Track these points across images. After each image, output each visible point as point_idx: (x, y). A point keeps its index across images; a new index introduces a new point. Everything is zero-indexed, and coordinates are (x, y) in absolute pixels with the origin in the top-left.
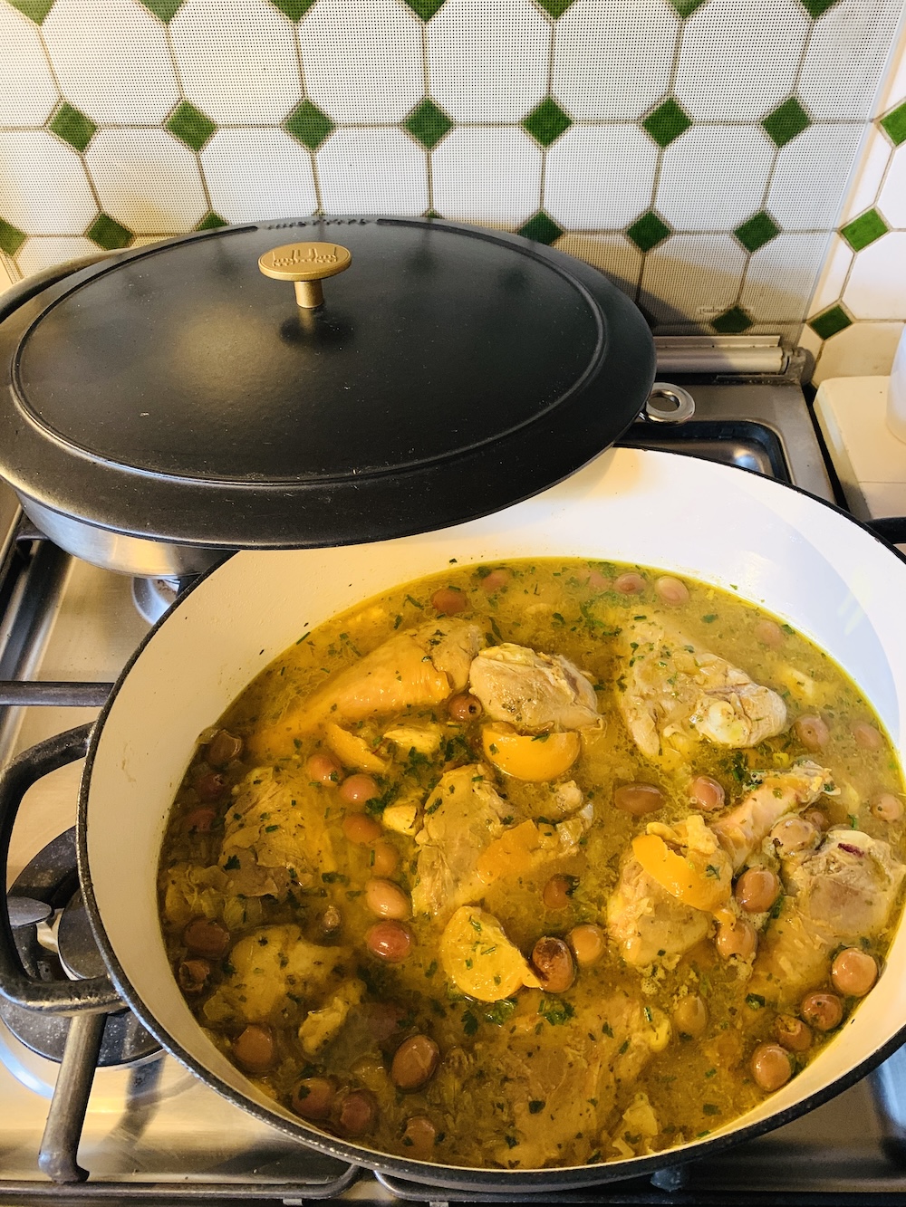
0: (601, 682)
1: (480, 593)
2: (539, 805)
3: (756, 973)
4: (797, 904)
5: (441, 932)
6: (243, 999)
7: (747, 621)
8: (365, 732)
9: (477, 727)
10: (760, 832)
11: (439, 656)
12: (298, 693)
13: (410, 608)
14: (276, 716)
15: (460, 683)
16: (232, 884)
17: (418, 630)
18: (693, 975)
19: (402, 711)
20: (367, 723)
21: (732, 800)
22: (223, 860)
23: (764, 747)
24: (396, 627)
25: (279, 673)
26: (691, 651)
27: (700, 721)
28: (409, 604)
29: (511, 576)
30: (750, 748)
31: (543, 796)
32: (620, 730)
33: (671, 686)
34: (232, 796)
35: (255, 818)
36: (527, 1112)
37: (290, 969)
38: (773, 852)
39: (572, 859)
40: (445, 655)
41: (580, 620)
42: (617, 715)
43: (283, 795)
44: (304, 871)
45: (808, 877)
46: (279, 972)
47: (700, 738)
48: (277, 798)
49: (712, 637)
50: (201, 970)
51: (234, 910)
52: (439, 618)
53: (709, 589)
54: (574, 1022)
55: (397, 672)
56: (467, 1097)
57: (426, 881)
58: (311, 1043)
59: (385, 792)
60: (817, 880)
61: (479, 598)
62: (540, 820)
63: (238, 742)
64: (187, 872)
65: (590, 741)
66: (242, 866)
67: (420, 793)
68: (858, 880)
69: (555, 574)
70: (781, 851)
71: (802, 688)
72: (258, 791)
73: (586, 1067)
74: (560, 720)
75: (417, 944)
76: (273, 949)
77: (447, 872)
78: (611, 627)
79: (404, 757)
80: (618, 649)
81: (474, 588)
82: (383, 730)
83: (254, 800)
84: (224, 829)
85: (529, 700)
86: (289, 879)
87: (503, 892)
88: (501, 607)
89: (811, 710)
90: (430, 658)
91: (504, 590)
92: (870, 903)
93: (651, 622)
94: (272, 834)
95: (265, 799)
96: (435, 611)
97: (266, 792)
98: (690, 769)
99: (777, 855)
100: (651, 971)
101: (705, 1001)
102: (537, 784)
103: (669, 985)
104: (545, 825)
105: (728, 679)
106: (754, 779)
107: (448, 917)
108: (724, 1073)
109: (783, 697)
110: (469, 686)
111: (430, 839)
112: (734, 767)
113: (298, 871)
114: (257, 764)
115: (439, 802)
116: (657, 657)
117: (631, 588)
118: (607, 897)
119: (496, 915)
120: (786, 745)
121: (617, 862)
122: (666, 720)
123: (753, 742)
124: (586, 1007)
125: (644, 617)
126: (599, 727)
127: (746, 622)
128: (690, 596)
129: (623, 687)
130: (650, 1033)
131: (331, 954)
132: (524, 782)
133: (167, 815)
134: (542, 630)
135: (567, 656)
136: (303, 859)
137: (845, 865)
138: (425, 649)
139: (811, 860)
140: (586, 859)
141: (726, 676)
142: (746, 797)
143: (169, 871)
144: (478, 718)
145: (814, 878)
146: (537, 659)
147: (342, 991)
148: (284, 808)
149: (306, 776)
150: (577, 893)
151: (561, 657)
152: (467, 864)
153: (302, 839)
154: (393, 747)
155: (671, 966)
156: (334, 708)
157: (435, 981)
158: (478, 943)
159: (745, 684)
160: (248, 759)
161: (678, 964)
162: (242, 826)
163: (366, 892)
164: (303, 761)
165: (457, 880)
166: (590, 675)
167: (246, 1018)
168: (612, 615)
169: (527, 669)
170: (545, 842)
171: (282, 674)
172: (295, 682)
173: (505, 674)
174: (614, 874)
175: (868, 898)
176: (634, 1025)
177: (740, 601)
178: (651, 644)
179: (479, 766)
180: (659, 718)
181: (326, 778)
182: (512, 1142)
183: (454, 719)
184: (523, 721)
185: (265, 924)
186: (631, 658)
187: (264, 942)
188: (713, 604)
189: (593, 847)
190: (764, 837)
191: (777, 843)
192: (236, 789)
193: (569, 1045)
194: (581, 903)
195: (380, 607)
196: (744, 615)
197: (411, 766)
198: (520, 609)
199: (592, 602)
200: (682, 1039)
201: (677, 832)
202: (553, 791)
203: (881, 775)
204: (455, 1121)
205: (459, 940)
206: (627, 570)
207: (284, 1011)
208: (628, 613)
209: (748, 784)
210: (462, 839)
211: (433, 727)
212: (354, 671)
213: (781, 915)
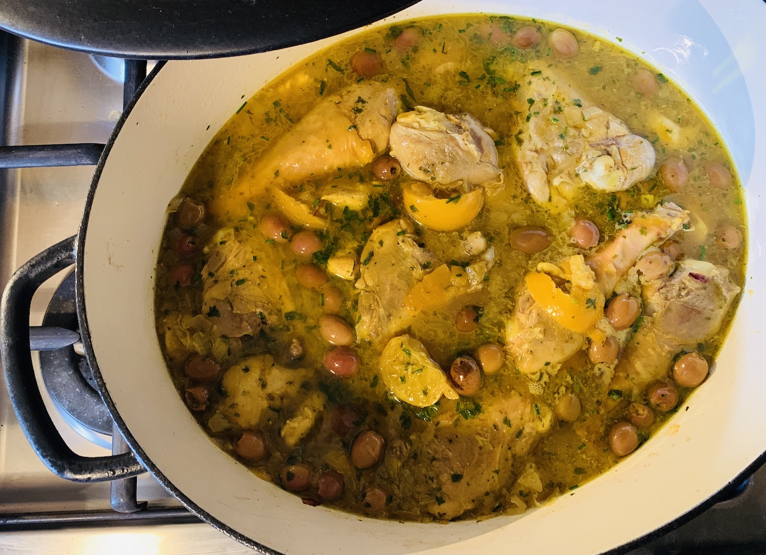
0: (501, 137)
1: (394, 54)
2: (450, 250)
3: (616, 374)
4: (653, 323)
5: (380, 354)
6: (237, 415)
7: (627, 71)
8: (305, 196)
9: (398, 185)
10: (628, 263)
11: (363, 124)
12: (244, 161)
13: (332, 72)
14: (230, 182)
15: (382, 147)
16: (215, 327)
17: (342, 96)
18: (569, 378)
19: (334, 173)
20: (306, 187)
21: (605, 238)
22: (206, 309)
23: (635, 190)
24: (321, 93)
25: (226, 142)
26: (580, 106)
27: (585, 171)
28: (331, 69)
29: (421, 36)
30: (623, 192)
31: (453, 243)
32: (517, 181)
33: (561, 141)
34: (204, 255)
35: (226, 274)
36: (450, 481)
37: (270, 389)
38: (636, 280)
39: (477, 293)
40: (368, 124)
41: (483, 77)
42: (514, 168)
43: (245, 253)
44: (270, 314)
45: (663, 302)
46: (262, 393)
47: (583, 184)
48: (241, 256)
49: (597, 88)
50: (202, 394)
51: (220, 348)
52: (359, 81)
53: (596, 40)
54: (481, 416)
55: (328, 141)
56: (407, 472)
57: (366, 318)
58: (291, 441)
59: (327, 245)
60: (670, 304)
61: (392, 58)
62: (451, 263)
63: (201, 208)
64: (179, 319)
65: (492, 193)
66: (221, 315)
67: (356, 244)
68: (701, 302)
69: (460, 31)
70: (642, 279)
71: (670, 135)
72: (225, 250)
73: (492, 449)
74: (468, 178)
75: (362, 364)
76: (255, 374)
77: (381, 310)
78: (510, 83)
79: (339, 215)
80: (516, 104)
81: (388, 49)
82: (320, 193)
83: (223, 260)
84: (202, 283)
85: (442, 163)
86: (259, 321)
87: (425, 321)
88: (413, 68)
89: (675, 155)
90: (355, 127)
91: (415, 50)
92: (709, 319)
93: (545, 76)
94: (241, 286)
95: (231, 258)
96: (355, 75)
97: (231, 251)
98: (573, 213)
99: (639, 282)
100: (539, 377)
101: (578, 396)
102: (448, 233)
103: (551, 386)
104: (456, 267)
105: (609, 130)
106: (625, 219)
107: (384, 343)
108: (590, 445)
109: (653, 143)
110: (389, 149)
111: (367, 286)
112: (608, 209)
113: (266, 313)
114: (220, 226)
115: (372, 254)
116: (551, 112)
117: (529, 44)
118: (505, 321)
119: (421, 339)
120: (653, 188)
121: (513, 293)
122: (557, 171)
123: (626, 187)
124: (490, 405)
125: (539, 72)
126: (500, 181)
127: (626, 73)
128: (579, 48)
129: (520, 142)
130: (538, 423)
131: (299, 374)
132: (438, 232)
133: (154, 275)
134: (450, 90)
135: (472, 115)
136: (268, 304)
137: (692, 291)
138: (349, 118)
139: (665, 286)
140: (489, 293)
141: (608, 128)
142: (618, 234)
143: (164, 321)
144: (399, 177)
145: (668, 302)
146: (448, 123)
147: (308, 402)
148: (248, 264)
149: (262, 235)
150: (483, 320)
151: (468, 117)
152: (396, 303)
153: (266, 287)
154: (329, 206)
155: (554, 372)
156: (277, 174)
157: (377, 390)
158: (408, 364)
159: (624, 136)
160: (213, 222)
161: (559, 371)
162: (216, 282)
163: (320, 327)
164: (258, 222)
165: (389, 316)
166: (493, 131)
167: (241, 426)
168: (511, 70)
169: (440, 136)
170: (456, 281)
171: (228, 142)
172: (240, 151)
173: (421, 142)
174: (511, 303)
175: (708, 316)
176: (526, 418)
177: (622, 52)
178: (545, 100)
179: (402, 221)
180: (550, 169)
181: (277, 236)
182: (440, 501)
183: (378, 179)
184: (437, 180)
185: (246, 356)
186: (527, 113)
187: (246, 370)
188: (598, 56)
189: (494, 282)
190: (630, 268)
191: (639, 273)
192: (206, 249)
193: (479, 434)
194: (485, 327)
195: (306, 73)
196: (625, 65)
197: (345, 222)
198: (430, 70)
199: (494, 58)
200: (560, 424)
201: (561, 268)
202: (462, 238)
203: (727, 210)
204: (399, 488)
205: (394, 361)
206: (524, 23)
207: (269, 420)
208: (525, 68)
209: (620, 224)
210: (392, 285)
211: (361, 187)
212: (289, 138)
213: (639, 330)
